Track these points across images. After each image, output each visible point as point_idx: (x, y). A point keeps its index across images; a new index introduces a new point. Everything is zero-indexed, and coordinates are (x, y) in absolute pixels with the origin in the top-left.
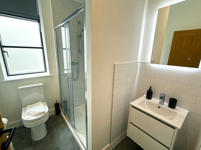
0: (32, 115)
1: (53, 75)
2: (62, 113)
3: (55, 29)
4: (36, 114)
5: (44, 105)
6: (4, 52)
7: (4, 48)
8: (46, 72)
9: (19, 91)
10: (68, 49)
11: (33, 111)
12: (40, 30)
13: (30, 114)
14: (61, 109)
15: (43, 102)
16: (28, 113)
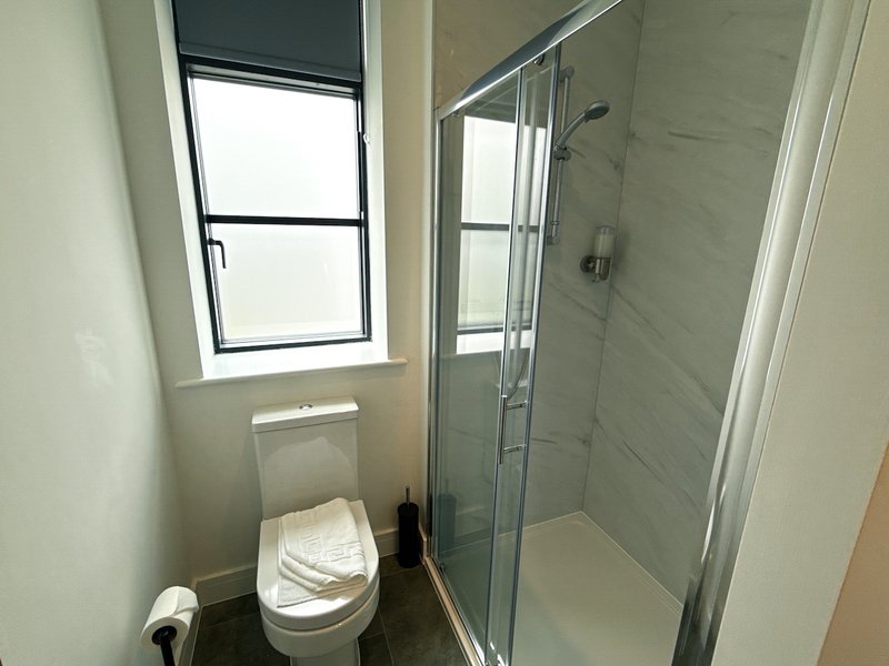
0: (302, 581)
1: (403, 360)
2: (427, 560)
3: (442, 121)
4: (320, 584)
5: (357, 521)
6: (212, 242)
7: (213, 225)
8: (369, 339)
9: (256, 436)
10: (520, 228)
11: (311, 559)
12: (360, 137)
13: (293, 572)
14: (425, 539)
15: (350, 499)
16: (283, 563)
